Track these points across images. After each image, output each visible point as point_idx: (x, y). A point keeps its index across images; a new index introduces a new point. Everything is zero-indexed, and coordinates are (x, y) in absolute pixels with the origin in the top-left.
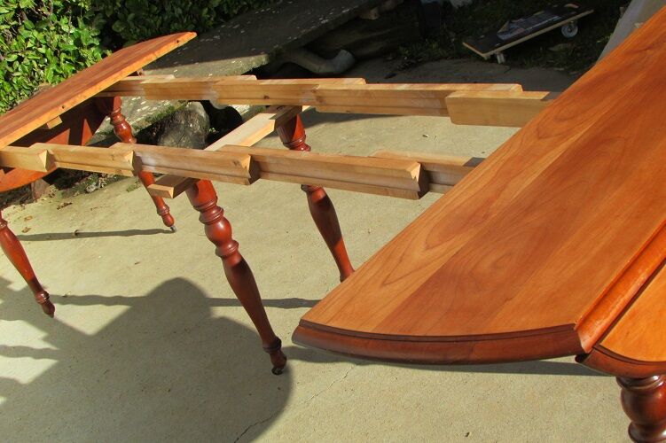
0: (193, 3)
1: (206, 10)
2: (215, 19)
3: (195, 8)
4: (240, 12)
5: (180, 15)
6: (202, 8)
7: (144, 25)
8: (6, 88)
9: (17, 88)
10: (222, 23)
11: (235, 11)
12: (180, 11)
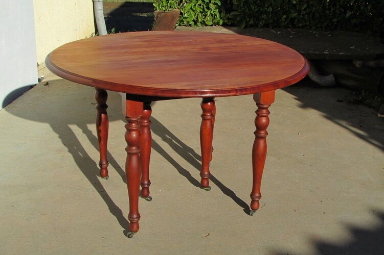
0: (281, 9)
1: (285, 16)
2: (287, 23)
3: (280, 13)
4: (302, 27)
5: (269, 12)
6: (284, 14)
7: (248, 7)
8: (164, 3)
9: (169, 6)
10: (290, 28)
11: (300, 25)
12: (271, 9)
